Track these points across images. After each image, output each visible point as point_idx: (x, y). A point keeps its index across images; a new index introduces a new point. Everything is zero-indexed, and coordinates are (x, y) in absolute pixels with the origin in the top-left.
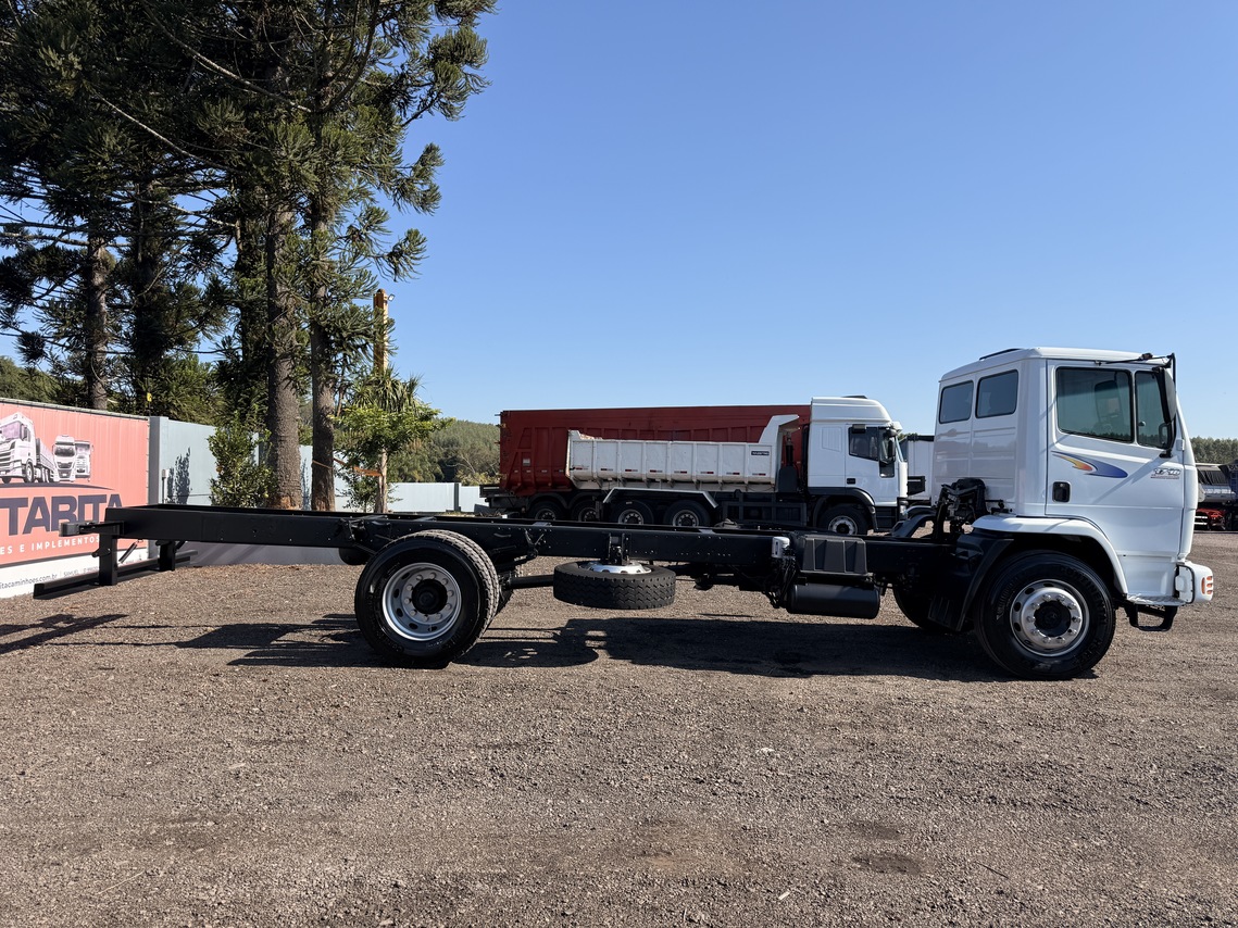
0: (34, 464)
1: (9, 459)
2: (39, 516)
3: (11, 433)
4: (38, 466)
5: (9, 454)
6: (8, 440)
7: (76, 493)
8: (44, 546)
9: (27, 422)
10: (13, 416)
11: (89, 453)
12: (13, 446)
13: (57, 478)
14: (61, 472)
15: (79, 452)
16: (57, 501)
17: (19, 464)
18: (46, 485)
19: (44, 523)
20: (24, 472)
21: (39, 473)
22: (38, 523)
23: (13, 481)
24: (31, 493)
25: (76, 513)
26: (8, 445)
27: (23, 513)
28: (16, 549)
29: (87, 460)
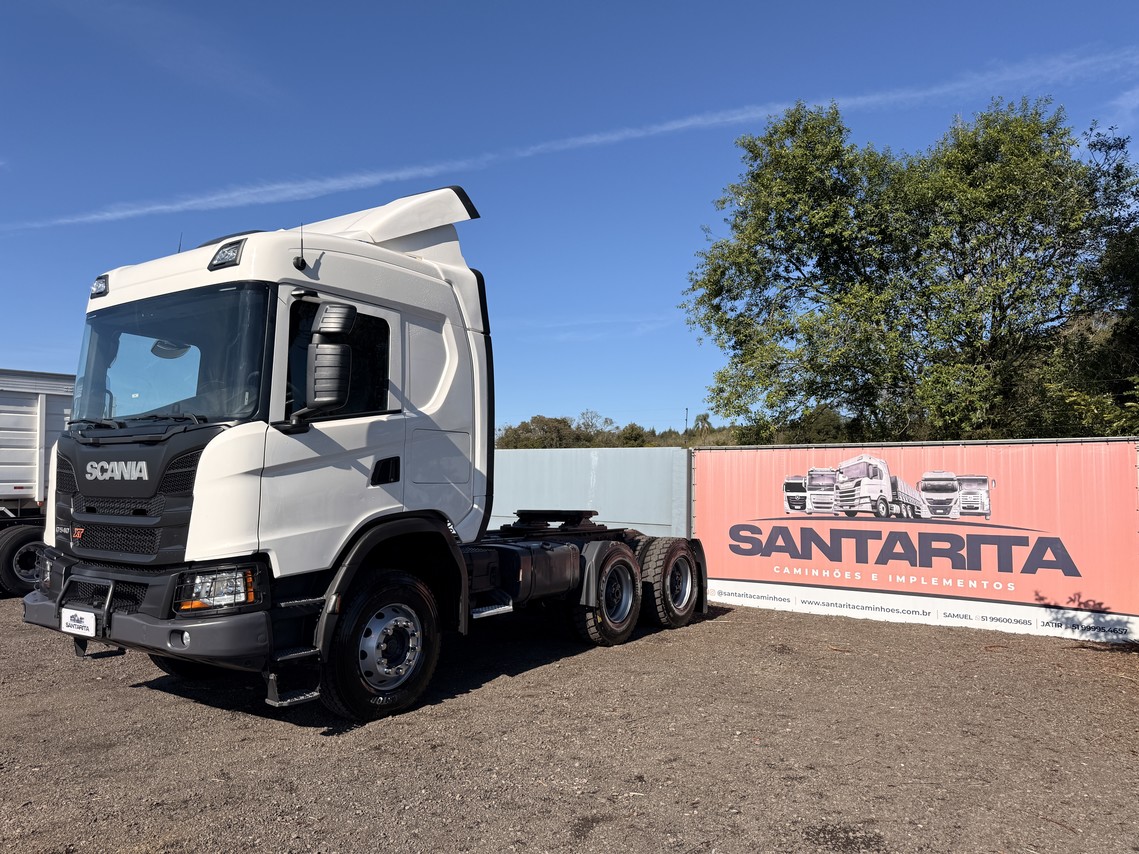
0: (890, 499)
1: (853, 496)
2: (898, 548)
3: (854, 474)
4: (894, 502)
5: (853, 491)
6: (852, 480)
7: (963, 532)
8: (907, 580)
9: (874, 462)
10: (857, 458)
11: (987, 487)
12: (858, 484)
13: (925, 513)
14: (933, 510)
15: (966, 488)
16: (925, 538)
17: (868, 500)
18: (908, 519)
19: (909, 556)
20: (873, 507)
21: (896, 509)
22: (898, 557)
23: (859, 515)
24: (886, 528)
25: (964, 552)
26: (851, 485)
27: (875, 547)
28: (866, 576)
29: (982, 496)
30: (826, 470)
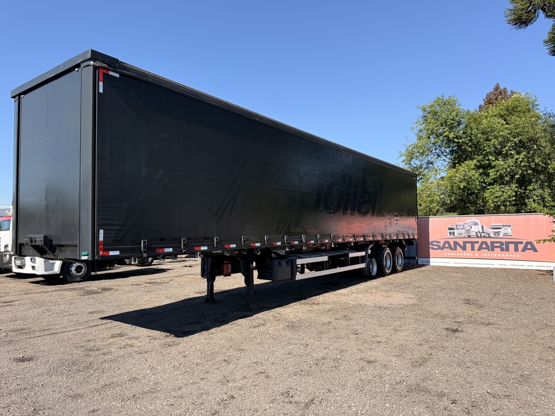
0: (481, 232)
1: (470, 231)
2: (484, 246)
3: (470, 224)
6: (469, 226)
7: (504, 241)
8: (487, 255)
9: (476, 221)
10: (471, 219)
11: (511, 228)
12: (471, 227)
13: (492, 235)
14: (495, 235)
15: (504, 228)
16: (492, 243)
17: (474, 232)
18: (487, 237)
19: (487, 248)
20: (476, 234)
21: (483, 234)
22: (484, 248)
23: (472, 237)
24: (480, 240)
25: (504, 246)
26: (469, 228)
27: (477, 246)
28: (474, 254)
29: (509, 230)
30: (461, 223)
